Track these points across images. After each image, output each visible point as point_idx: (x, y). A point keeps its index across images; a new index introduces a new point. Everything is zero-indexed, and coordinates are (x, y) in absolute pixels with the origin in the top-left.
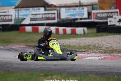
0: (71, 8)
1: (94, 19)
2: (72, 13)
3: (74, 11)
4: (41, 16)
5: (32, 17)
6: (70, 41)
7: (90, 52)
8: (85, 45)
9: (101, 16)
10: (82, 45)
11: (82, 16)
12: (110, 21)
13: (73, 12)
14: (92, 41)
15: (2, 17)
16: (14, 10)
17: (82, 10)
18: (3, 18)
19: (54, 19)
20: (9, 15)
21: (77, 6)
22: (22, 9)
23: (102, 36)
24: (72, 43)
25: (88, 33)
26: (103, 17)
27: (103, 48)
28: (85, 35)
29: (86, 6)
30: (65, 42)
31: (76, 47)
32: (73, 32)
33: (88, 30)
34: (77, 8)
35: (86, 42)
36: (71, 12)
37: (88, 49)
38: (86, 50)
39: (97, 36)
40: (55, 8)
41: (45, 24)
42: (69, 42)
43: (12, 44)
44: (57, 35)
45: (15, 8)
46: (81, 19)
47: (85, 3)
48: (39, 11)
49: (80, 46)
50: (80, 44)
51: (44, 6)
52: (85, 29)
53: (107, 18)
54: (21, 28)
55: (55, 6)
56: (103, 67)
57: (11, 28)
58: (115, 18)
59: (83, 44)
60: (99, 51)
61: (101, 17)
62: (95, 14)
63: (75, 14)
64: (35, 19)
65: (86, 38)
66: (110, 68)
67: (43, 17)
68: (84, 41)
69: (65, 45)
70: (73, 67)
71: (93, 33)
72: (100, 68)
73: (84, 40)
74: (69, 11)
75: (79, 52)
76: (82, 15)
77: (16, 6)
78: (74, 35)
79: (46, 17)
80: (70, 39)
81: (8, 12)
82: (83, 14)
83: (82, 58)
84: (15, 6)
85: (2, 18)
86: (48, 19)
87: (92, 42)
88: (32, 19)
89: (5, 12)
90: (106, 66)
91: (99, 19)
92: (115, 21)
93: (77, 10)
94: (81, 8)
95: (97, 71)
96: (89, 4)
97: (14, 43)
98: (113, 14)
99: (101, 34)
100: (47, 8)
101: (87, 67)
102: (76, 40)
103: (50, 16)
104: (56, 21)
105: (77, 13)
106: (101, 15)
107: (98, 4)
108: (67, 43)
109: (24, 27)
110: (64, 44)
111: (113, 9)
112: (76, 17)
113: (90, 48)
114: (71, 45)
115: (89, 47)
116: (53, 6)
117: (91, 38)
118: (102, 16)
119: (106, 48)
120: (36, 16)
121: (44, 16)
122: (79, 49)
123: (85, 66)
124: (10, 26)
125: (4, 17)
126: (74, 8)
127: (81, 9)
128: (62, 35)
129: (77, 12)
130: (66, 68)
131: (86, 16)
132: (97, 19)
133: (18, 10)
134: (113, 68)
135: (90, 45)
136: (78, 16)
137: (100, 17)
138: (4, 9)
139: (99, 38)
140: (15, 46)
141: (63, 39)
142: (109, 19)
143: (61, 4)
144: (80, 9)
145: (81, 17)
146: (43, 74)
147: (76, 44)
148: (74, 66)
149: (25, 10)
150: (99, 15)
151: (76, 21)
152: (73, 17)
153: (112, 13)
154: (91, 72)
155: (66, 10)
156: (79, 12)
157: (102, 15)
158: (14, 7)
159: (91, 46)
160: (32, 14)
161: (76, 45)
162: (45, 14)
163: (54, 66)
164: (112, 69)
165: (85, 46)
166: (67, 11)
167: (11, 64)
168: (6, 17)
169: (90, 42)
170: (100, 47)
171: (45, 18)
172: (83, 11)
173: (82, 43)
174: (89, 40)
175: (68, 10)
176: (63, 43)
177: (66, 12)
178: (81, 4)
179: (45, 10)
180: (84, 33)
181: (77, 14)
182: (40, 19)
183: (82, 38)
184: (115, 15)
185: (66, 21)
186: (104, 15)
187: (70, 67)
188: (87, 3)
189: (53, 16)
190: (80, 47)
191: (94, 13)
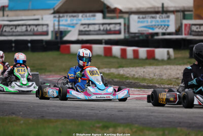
0: (147, 16)
1: (185, 34)
2: (149, 24)
3: (153, 20)
4: (97, 28)
5: (82, 28)
6: (144, 70)
8: (170, 78)
9: (197, 30)
10: (164, 77)
11: (166, 30)
13: (151, 22)
15: (32, 27)
16: (52, 16)
17: (167, 19)
18: (34, 30)
19: (119, 32)
20: (43, 25)
21: (157, 12)
22: (65, 15)
24: (149, 74)
25: (175, 58)
26: (202, 32)
29: (173, 12)
30: (136, 72)
31: (155, 81)
32: (151, 56)
33: (175, 54)
34: (158, 16)
35: (172, 73)
36: (147, 22)
37: (174, 85)
38: (172, 86)
39: (191, 63)
40: (120, 15)
41: (103, 41)
42: (144, 72)
43: (47, 74)
44: (124, 61)
45: (54, 13)
46: (164, 34)
47: (171, 7)
48: (94, 19)
49: (162, 79)
50: (162, 75)
51: (102, 12)
52: (171, 50)
54: (62, 46)
55: (121, 12)
56: (200, 116)
57: (45, 46)
59: (167, 75)
61: (199, 32)
62: (188, 25)
63: (155, 25)
64: (87, 33)
65: (173, 67)
67: (100, 30)
68: (169, 71)
69: (136, 76)
70: (151, 114)
71: (183, 58)
72: (196, 117)
73: (168, 69)
74: (145, 20)
76: (166, 27)
77: (56, 9)
78: (152, 61)
79: (105, 29)
80: (144, 68)
81: (42, 19)
82: (168, 26)
84: (54, 9)
85: (32, 30)
86: (108, 32)
88: (81, 33)
89: (38, 19)
91: (194, 35)
93: (158, 19)
94: (164, 15)
95: (190, 121)
96: (178, 9)
97: (50, 71)
100: (108, 15)
101: (174, 115)
102: (155, 69)
103: (112, 27)
104: (121, 36)
105: (157, 24)
106: (197, 28)
107: (193, 10)
108: (140, 74)
109: (68, 45)
110: (134, 75)
112: (156, 30)
114: (147, 76)
115: (177, 81)
116: (118, 11)
117: (179, 67)
118: (199, 30)
120: (88, 27)
121: (102, 28)
122: (160, 84)
123: (170, 113)
124: (44, 43)
125: (34, 27)
126: (154, 15)
127: (165, 18)
128: (131, 59)
129: (158, 21)
131: (172, 29)
132: (191, 34)
133: (59, 17)
135: (178, 78)
136: (159, 28)
137: (196, 32)
138: (34, 15)
140: (53, 77)
141: (133, 67)
143: (131, 9)
144: (162, 18)
145: (164, 31)
146: (101, 124)
147: (154, 76)
148: (152, 112)
149: (70, 17)
150: (194, 28)
151: (156, 37)
152: (151, 31)
154: (180, 123)
155: (139, 18)
156: (161, 21)
157: (200, 28)
158: (52, 11)
160: (82, 24)
162: (103, 24)
163: (119, 111)
165: (170, 80)
166: (141, 20)
167: (47, 106)
168: (38, 27)
169: (178, 74)
171: (103, 30)
172: (168, 21)
173: (165, 74)
174: (178, 69)
175: (143, 18)
176: (133, 73)
177: (139, 22)
178: (165, 9)
179: (104, 17)
180: (169, 58)
181: (158, 25)
182: (95, 33)
183: (165, 66)
185: (138, 37)
187: (146, 113)
188: (175, 7)
189: (117, 28)
190: (161, 82)
191: (186, 25)
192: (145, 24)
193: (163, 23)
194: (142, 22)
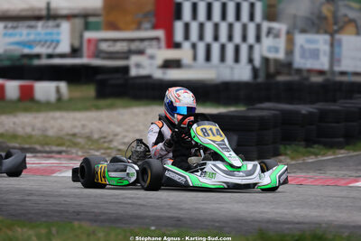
0: (21, 24)
1: (89, 57)
2: (24, 38)
3: (32, 31)
6: (15, 120)
7: (77, 154)
8: (61, 134)
9: (109, 50)
10: (51, 133)
11: (55, 48)
12: (138, 66)
13: (28, 34)
14: (83, 122)
17: (55, 30)
21: (38, 18)
23: (111, 107)
24: (23, 128)
25: (71, 100)
26: (117, 53)
27: (115, 144)
28: (60, 104)
29: (68, 17)
31: (34, 140)
32: (27, 95)
33: (70, 91)
34: (40, 24)
36: (21, 35)
37: (69, 146)
38: (64, 148)
39: (98, 108)
42: (14, 123)
46: (50, 56)
47: (63, 9)
49: (47, 136)
52: (63, 85)
53: (126, 55)
58: (152, 57)
59: (55, 130)
60: (102, 151)
61: (111, 53)
62: (94, 42)
63: (34, 41)
65: (65, 114)
66: (136, 204)
68: (60, 121)
71: (85, 99)
72: (107, 203)
73: (58, 118)
74: (17, 31)
75: (44, 155)
76: (54, 44)
78: (28, 104)
80: (15, 116)
82: (58, 42)
83: (54, 172)
87: (83, 126)
90: (123, 198)
91: (104, 58)
92: (151, 65)
93: (40, 29)
94: (51, 23)
95: (96, 210)
96: (76, 12)
98: (146, 43)
99: (109, 101)
102: (35, 118)
105: (38, 38)
106: (109, 46)
107: (103, 13)
108: (7, 127)
111: (146, 29)
112: (37, 50)
113: (75, 145)
114: (20, 131)
115: (73, 139)
117: (78, 115)
118: (112, 49)
119: (124, 144)
122: (42, 145)
123: (61, 196)
126: (33, 23)
127: (52, 27)
129: (39, 34)
130: (5, 201)
131: (64, 47)
132: (98, 57)
134: (144, 203)
135: (74, 135)
136: (43, 46)
137: (106, 53)
139: (104, 115)
142: (134, 59)
144: (47, 27)
145: (50, 51)
147: (33, 130)
150: (104, 46)
151: (36, 62)
152: (27, 51)
153: (142, 40)
154: (78, 213)
155: (6, 27)
156: (46, 34)
157: (114, 46)
159: (80, 137)
161: (34, 133)
164: (141, 205)
165: (61, 138)
166: (11, 31)
169: (75, 127)
170: (105, 142)
172: (58, 34)
173: (52, 127)
174: (74, 119)
175: (13, 28)
177: (5, 35)
178: (52, 13)
180: (59, 99)
181: (40, 41)
183: (51, 114)
184: (151, 46)
186: (120, 47)
187: (17, 197)
188: (70, 9)
190: (46, 140)
191: (89, 41)
192: (17, 39)
193: (49, 38)
194: (11, 35)
